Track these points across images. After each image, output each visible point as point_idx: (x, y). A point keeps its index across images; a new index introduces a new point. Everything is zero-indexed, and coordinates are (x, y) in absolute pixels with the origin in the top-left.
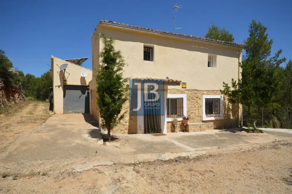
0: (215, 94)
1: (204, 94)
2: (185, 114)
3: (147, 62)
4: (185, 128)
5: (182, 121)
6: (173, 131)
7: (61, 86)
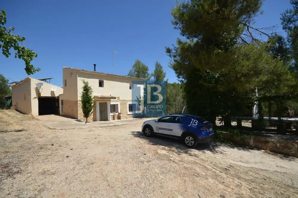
1: (128, 102)
2: (119, 112)
3: (101, 88)
4: (119, 118)
5: (118, 115)
6: (114, 119)
7: (36, 98)
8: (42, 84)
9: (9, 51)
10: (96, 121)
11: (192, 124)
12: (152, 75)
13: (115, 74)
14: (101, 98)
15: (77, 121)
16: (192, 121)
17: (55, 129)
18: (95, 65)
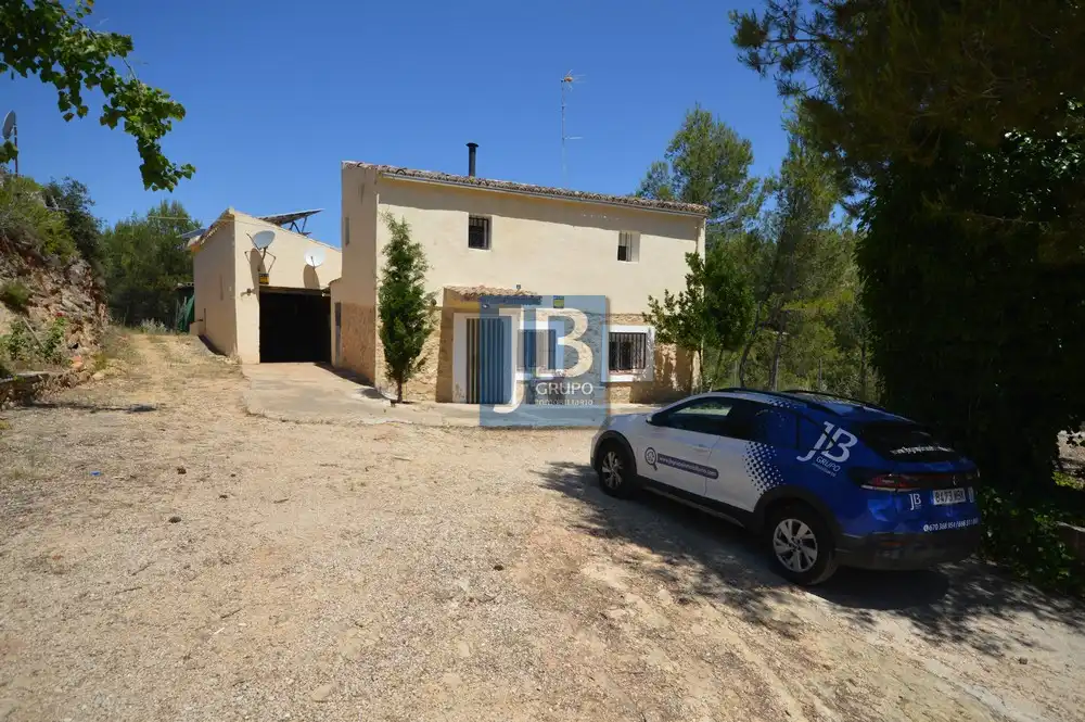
0: (634, 322)
3: (477, 251)
7: (253, 291)
8: (270, 236)
9: (80, 100)
10: (448, 400)
11: (819, 453)
12: (770, 187)
13: (547, 186)
14: (467, 297)
15: (366, 393)
16: (823, 438)
17: (264, 416)
18: (472, 147)
